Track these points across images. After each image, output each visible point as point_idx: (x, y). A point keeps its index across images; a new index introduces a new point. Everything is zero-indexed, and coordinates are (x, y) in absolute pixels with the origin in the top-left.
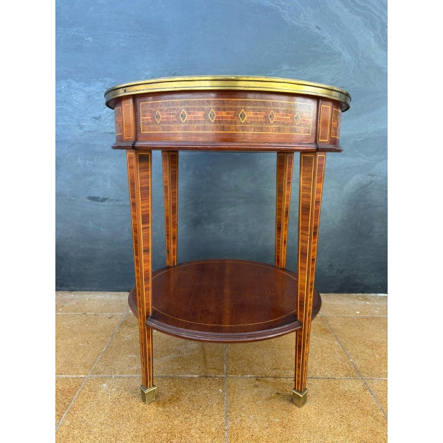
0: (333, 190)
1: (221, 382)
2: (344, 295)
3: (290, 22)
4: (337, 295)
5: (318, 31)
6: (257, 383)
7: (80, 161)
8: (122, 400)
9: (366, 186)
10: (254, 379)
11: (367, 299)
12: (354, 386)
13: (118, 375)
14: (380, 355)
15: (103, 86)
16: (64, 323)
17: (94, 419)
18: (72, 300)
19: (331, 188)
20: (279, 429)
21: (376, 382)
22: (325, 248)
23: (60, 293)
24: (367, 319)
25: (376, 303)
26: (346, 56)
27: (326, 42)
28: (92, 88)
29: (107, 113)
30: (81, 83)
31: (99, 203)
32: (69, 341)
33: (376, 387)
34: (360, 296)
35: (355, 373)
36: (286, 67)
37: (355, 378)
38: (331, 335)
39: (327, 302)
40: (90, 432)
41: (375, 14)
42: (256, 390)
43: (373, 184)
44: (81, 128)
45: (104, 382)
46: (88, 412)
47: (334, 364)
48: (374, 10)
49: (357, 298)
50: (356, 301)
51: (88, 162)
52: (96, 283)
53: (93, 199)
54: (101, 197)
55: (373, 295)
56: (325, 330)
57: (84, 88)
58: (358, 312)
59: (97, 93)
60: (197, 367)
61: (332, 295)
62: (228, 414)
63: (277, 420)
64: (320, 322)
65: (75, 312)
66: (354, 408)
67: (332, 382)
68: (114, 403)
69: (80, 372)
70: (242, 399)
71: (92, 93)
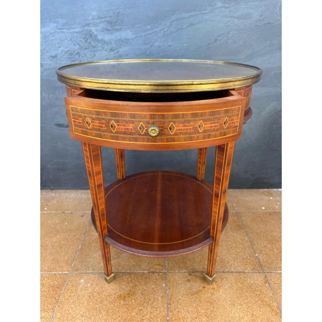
1: (164, 277)
4: (249, 190)
6: (190, 277)
7: (45, 95)
8: (95, 294)
10: (187, 274)
11: (270, 195)
12: (258, 279)
13: (91, 271)
14: (278, 249)
15: (57, 27)
16: (49, 222)
17: (77, 312)
20: (204, 320)
21: (273, 275)
23: (44, 192)
24: (270, 214)
29: (62, 52)
31: (65, 129)
32: (54, 240)
33: (273, 280)
34: (265, 191)
35: (259, 267)
36: (219, 4)
37: (259, 272)
38: (243, 231)
39: (242, 198)
42: (189, 284)
45: (81, 279)
46: (72, 306)
47: (244, 259)
49: (263, 193)
50: (263, 197)
51: (51, 96)
53: (60, 125)
54: (66, 124)
55: (275, 190)
58: (263, 208)
60: (147, 264)
61: (245, 191)
62: (169, 306)
63: (203, 311)
64: (235, 219)
65: (56, 210)
66: (257, 299)
67: (243, 276)
68: (90, 297)
69: (64, 269)
70: (179, 292)
71: (48, 34)
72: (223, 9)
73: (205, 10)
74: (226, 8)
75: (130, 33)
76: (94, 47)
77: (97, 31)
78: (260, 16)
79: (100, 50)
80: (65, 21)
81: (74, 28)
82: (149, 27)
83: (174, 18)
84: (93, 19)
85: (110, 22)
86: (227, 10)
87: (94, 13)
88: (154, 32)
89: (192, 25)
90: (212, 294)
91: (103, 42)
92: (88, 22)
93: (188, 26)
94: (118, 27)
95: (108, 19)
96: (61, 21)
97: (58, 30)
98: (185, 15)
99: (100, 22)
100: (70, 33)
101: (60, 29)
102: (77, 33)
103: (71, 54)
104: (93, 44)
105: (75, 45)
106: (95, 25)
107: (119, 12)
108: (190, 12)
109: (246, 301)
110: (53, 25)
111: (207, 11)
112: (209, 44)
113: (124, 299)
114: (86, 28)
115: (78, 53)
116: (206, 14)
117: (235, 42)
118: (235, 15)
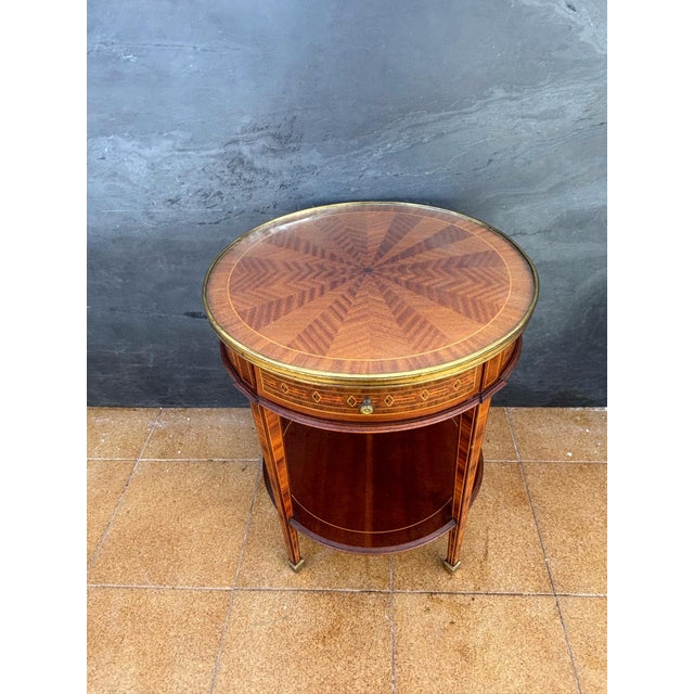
0: (558, 292)
1: (387, 602)
2: (556, 411)
5: (570, 14)
6: (429, 604)
8: (277, 631)
10: (425, 597)
11: (587, 422)
12: (543, 609)
13: (267, 587)
14: (584, 547)
15: (173, 146)
16: (189, 482)
18: (189, 428)
21: (570, 601)
24: (581, 468)
25: (599, 432)
27: (584, 36)
28: (155, 150)
29: (188, 191)
30: (133, 142)
31: (203, 320)
32: (201, 522)
34: (577, 415)
36: (499, 93)
37: (546, 594)
38: (527, 507)
42: (427, 617)
46: (244, 651)
47: (525, 567)
49: (573, 418)
50: (572, 426)
51: (173, 267)
55: (597, 409)
56: (520, 495)
57: (141, 151)
58: (570, 454)
59: (164, 158)
60: (358, 575)
62: (396, 656)
63: (449, 667)
65: (198, 456)
66: (537, 648)
67: (518, 602)
68: (269, 635)
69: (224, 582)
70: (411, 631)
71: (158, 160)
72: (507, 103)
73: (471, 105)
74: (512, 99)
75: (318, 155)
76: (250, 182)
77: (252, 152)
78: (586, 111)
79: (261, 187)
80: (188, 136)
81: (208, 149)
84: (244, 131)
85: (277, 137)
86: (515, 103)
87: (246, 120)
89: (441, 135)
91: (266, 172)
92: (233, 137)
93: (435, 138)
94: (294, 145)
95: (273, 130)
96: (182, 135)
97: (176, 153)
99: (259, 137)
100: (202, 157)
101: (179, 150)
102: (214, 156)
103: (206, 195)
104: (247, 176)
105: (211, 179)
106: (248, 142)
107: (295, 117)
109: (520, 650)
111: (473, 108)
112: (476, 169)
113: (324, 642)
114: (232, 148)
115: (219, 193)
116: (471, 113)
117: (529, 163)
118: (531, 113)
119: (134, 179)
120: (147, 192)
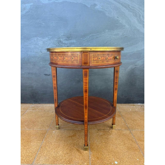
0: (123, 70)
2: (127, 104)
3: (108, 16)
4: (124, 104)
5: (118, 18)
6: (98, 131)
7: (41, 63)
8: (59, 136)
9: (134, 69)
10: (97, 130)
11: (134, 106)
12: (127, 132)
14: (136, 123)
15: (48, 39)
16: (39, 114)
17: (52, 141)
18: (40, 106)
19: (122, 70)
20: (104, 144)
21: (134, 131)
22: (120, 89)
23: (36, 104)
24: (134, 112)
25: (137, 107)
26: (127, 26)
27: (120, 22)
28: (45, 40)
30: (41, 38)
31: (48, 76)
32: (41, 119)
35: (128, 128)
36: (107, 31)
37: (127, 130)
38: (121, 117)
39: (121, 107)
40: (51, 144)
41: (137, 12)
42: (98, 133)
43: (136, 68)
44: (42, 52)
45: (53, 131)
46: (50, 139)
47: (121, 126)
48: (136, 10)
50: (131, 106)
51: (44, 63)
52: (47, 101)
53: (46, 75)
54: (48, 74)
55: (136, 104)
56: (119, 115)
57: (42, 40)
58: (131, 110)
59: (46, 41)
60: (80, 127)
61: (123, 104)
63: (104, 141)
64: (118, 113)
65: (42, 110)
66: (126, 138)
67: (120, 131)
68: (57, 136)
70: (94, 135)
72: (108, 32)
73: (102, 32)
74: (109, 32)
75: (75, 40)
77: (63, 40)
78: (122, 34)
80: (51, 37)
81: (54, 39)
82: (82, 38)
83: (91, 35)
84: (62, 36)
85: (68, 37)
86: (110, 32)
87: (62, 34)
88: (84, 40)
89: (97, 38)
90: (108, 136)
91: (65, 44)
92: (60, 37)
93: (96, 38)
94: (70, 39)
95: (67, 36)
96: (50, 37)
98: (94, 34)
99: (64, 37)
100: (53, 41)
101: (49, 40)
102: (55, 41)
104: (61, 44)
105: (54, 45)
106: (62, 38)
107: (71, 34)
108: (96, 33)
109: (122, 138)
110: (47, 38)
111: (102, 33)
112: (104, 44)
113: (71, 137)
114: (59, 39)
117: (114, 43)
118: (113, 34)
119: (39, 45)
120: (42, 47)
